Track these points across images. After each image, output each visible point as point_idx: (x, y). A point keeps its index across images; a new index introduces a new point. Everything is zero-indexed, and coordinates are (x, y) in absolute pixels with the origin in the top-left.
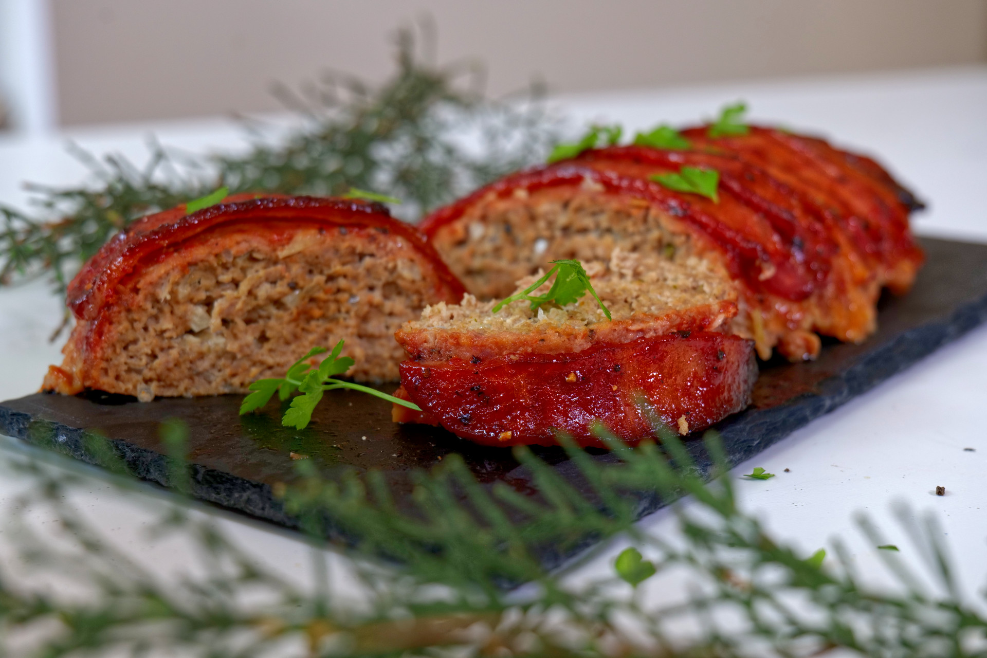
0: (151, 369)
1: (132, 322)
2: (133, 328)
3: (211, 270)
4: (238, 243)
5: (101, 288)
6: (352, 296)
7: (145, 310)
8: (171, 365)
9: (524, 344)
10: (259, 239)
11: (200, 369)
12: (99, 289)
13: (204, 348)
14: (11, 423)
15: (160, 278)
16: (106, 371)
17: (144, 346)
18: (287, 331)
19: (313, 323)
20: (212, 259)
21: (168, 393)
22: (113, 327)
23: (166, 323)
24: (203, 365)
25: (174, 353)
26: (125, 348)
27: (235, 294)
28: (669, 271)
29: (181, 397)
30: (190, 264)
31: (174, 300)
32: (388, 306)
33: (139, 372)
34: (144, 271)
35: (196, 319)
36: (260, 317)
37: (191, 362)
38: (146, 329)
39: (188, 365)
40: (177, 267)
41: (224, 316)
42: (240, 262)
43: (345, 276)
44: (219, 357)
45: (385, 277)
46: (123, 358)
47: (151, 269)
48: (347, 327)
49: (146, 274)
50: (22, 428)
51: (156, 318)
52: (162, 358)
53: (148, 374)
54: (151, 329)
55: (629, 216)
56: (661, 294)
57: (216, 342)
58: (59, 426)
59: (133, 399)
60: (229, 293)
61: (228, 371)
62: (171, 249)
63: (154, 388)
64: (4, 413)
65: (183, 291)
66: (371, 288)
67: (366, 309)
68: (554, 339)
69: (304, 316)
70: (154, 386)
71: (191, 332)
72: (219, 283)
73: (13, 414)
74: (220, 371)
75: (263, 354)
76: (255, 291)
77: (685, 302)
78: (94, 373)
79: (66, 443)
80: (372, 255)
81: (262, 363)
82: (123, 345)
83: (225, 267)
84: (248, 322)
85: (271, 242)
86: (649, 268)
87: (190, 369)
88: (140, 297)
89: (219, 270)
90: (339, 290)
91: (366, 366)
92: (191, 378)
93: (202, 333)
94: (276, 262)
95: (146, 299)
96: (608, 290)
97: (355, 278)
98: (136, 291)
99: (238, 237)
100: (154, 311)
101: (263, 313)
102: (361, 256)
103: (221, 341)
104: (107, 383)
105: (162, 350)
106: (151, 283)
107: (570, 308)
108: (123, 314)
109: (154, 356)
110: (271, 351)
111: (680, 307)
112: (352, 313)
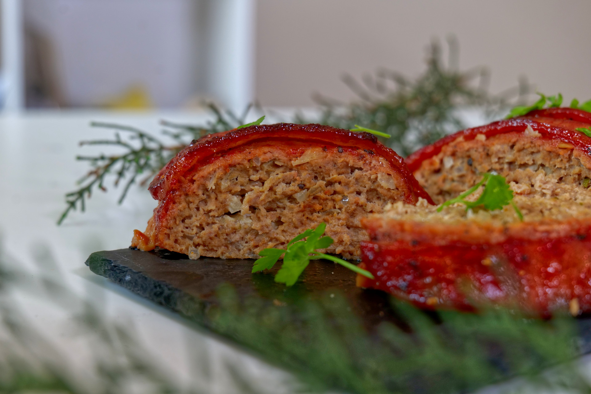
0: (198, 237)
1: (189, 203)
2: (189, 207)
3: (245, 171)
4: (265, 153)
5: (169, 178)
6: (344, 197)
7: (198, 195)
8: (213, 235)
9: (452, 233)
10: (280, 151)
11: (233, 240)
12: (167, 178)
13: (237, 226)
14: (101, 266)
15: (209, 173)
16: (168, 236)
17: (195, 221)
18: (296, 218)
19: (315, 214)
20: (246, 162)
21: (210, 255)
22: (175, 206)
23: (211, 206)
24: (236, 237)
25: (215, 227)
26: (183, 221)
27: (261, 189)
28: (581, 194)
29: (218, 258)
30: (230, 166)
31: (218, 190)
32: (370, 206)
33: (191, 238)
34: (199, 169)
35: (232, 204)
36: (278, 207)
37: (227, 235)
38: (198, 209)
39: (225, 237)
40: (221, 166)
41: (252, 204)
42: (266, 167)
43: (340, 183)
44: (247, 233)
45: (369, 185)
46: (181, 227)
47: (205, 167)
48: (339, 219)
49: (200, 170)
50: (106, 269)
51: (205, 202)
52: (207, 229)
53: (197, 240)
54: (201, 209)
55: (558, 155)
56: (569, 208)
57: (246, 221)
58: (128, 269)
59: (185, 257)
60: (257, 188)
61: (252, 243)
62: (220, 155)
63: (200, 251)
64: (98, 258)
65: (225, 184)
66: (359, 193)
67: (354, 207)
68: (476, 232)
69: (309, 209)
70: (200, 248)
71: (229, 214)
72: (250, 181)
73: (103, 260)
74: (246, 242)
75: (277, 233)
76: (274, 188)
77: (586, 214)
78: (160, 237)
79: (130, 282)
80: (361, 169)
81: (277, 239)
82: (182, 219)
83: (255, 169)
84: (269, 210)
85: (288, 154)
86: (565, 191)
87: (226, 239)
88: (195, 185)
89: (251, 171)
90: (335, 193)
91: (351, 249)
92: (226, 246)
93: (236, 214)
94: (291, 169)
95: (198, 188)
96: (529, 203)
97: (347, 184)
98: (192, 181)
99: (266, 149)
100: (205, 197)
101: (280, 205)
102: (353, 170)
103: (249, 221)
104: (168, 244)
105: (208, 224)
106: (203, 177)
107: (496, 212)
108: (183, 197)
109: (201, 228)
110: (283, 231)
111: (581, 218)
112: (343, 210)
